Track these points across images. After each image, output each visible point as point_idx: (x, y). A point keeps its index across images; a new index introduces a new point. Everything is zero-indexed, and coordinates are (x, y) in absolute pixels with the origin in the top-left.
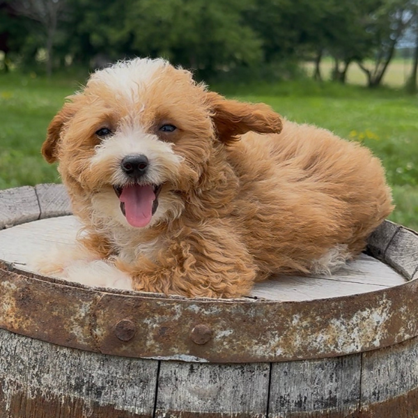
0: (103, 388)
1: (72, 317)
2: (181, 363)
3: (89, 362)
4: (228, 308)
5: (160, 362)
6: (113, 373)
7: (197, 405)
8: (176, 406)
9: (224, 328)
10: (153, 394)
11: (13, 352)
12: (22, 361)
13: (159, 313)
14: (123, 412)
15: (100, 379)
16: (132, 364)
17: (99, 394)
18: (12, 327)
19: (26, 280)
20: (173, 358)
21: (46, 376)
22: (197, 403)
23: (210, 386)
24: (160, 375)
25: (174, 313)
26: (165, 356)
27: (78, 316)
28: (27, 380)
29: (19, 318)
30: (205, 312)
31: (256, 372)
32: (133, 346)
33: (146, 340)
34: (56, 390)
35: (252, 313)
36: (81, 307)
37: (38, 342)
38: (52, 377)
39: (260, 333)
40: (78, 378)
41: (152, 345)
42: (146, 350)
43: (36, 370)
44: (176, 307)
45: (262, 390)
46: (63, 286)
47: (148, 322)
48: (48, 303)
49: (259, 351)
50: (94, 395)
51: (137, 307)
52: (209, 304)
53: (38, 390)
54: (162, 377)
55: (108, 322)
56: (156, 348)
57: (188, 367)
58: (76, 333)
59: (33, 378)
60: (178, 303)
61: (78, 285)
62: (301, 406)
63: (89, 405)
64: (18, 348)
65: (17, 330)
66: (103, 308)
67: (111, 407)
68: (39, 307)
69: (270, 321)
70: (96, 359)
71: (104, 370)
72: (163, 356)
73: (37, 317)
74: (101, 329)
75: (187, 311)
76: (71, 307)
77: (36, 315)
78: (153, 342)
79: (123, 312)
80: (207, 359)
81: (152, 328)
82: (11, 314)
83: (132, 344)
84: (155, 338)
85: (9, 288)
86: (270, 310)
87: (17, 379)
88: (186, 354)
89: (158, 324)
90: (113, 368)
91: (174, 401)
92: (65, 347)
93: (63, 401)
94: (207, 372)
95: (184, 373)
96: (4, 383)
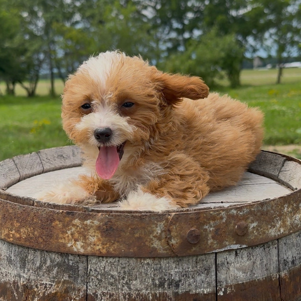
0: (180, 281)
1: (151, 235)
2: (230, 251)
3: (167, 265)
4: (252, 207)
5: (216, 253)
6: (185, 269)
7: (242, 277)
8: (229, 281)
9: (252, 222)
10: (214, 277)
11: (103, 271)
12: (112, 276)
13: (213, 220)
14: (196, 294)
15: (177, 275)
16: (198, 259)
17: (177, 286)
18: (101, 253)
19: (107, 216)
20: (226, 249)
21: (134, 282)
22: (242, 276)
23: (248, 262)
24: (217, 263)
25: (222, 218)
26: (221, 248)
27: (155, 233)
28: (118, 289)
29: (106, 244)
30: (241, 213)
31: (271, 247)
32: (200, 246)
33: (208, 240)
34: (144, 291)
35: (265, 208)
36: (157, 227)
37: (125, 259)
38: (140, 282)
39: (271, 221)
40: (161, 278)
41: (212, 243)
42: (208, 247)
43: (126, 280)
44: (222, 213)
45: (275, 258)
46: (140, 214)
47: (207, 227)
48: (130, 229)
49: (273, 232)
50: (174, 287)
51: (198, 219)
52: (241, 207)
53: (129, 294)
54: (219, 264)
55: (180, 234)
56: (215, 244)
57: (234, 253)
58: (156, 246)
59: (123, 286)
60: (223, 210)
61: (150, 212)
62: (293, 263)
63: (171, 296)
64: (106, 267)
65: (106, 254)
66: (175, 224)
67: (187, 293)
68: (122, 234)
69: (275, 212)
70: (173, 261)
71: (179, 268)
72: (219, 249)
73: (122, 241)
74: (176, 239)
75: (230, 214)
76: (149, 228)
77: (120, 240)
78: (212, 240)
79: (190, 224)
80: (247, 245)
81: (210, 231)
82: (98, 243)
83: (199, 245)
84: (213, 238)
85: (92, 224)
86: (274, 204)
87: (109, 290)
88: (234, 244)
89: (214, 227)
90: (186, 265)
91: (228, 278)
92: (148, 258)
93: (151, 298)
94: (245, 253)
95: (231, 258)
96: (97, 296)
